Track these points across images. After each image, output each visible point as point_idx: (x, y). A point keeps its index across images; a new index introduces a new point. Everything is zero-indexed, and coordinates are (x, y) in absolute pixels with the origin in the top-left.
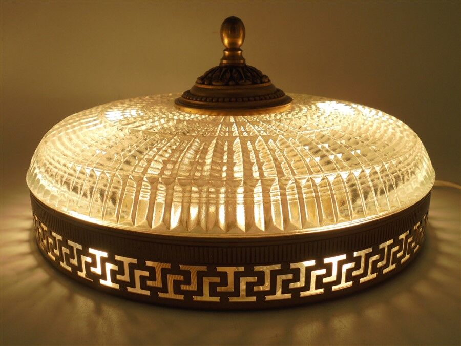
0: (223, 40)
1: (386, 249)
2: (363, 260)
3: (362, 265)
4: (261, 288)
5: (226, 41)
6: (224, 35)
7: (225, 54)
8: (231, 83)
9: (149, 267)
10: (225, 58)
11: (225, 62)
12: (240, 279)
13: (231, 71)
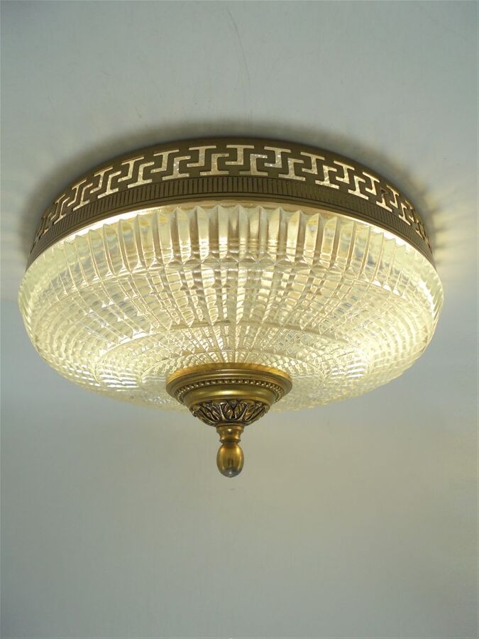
0: (242, 452)
1: (82, 199)
2: (109, 186)
3: (109, 182)
4: (219, 155)
5: (238, 451)
6: (241, 458)
7: (239, 437)
8: (235, 403)
9: (335, 184)
10: (241, 432)
11: (239, 428)
12: (244, 163)
13: (233, 417)
